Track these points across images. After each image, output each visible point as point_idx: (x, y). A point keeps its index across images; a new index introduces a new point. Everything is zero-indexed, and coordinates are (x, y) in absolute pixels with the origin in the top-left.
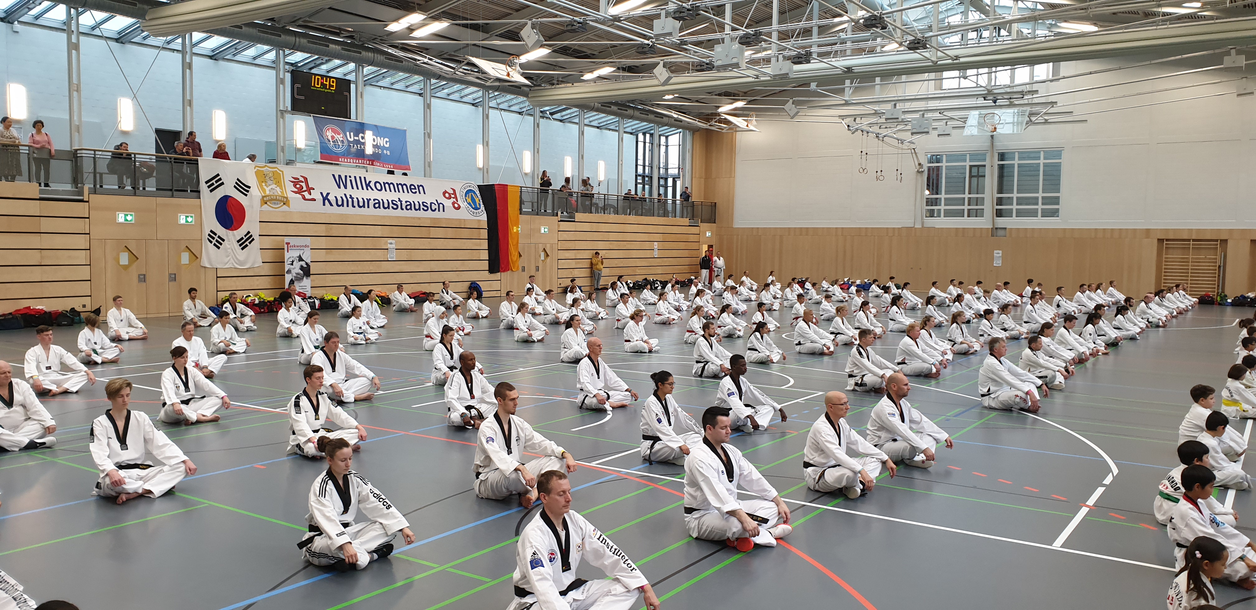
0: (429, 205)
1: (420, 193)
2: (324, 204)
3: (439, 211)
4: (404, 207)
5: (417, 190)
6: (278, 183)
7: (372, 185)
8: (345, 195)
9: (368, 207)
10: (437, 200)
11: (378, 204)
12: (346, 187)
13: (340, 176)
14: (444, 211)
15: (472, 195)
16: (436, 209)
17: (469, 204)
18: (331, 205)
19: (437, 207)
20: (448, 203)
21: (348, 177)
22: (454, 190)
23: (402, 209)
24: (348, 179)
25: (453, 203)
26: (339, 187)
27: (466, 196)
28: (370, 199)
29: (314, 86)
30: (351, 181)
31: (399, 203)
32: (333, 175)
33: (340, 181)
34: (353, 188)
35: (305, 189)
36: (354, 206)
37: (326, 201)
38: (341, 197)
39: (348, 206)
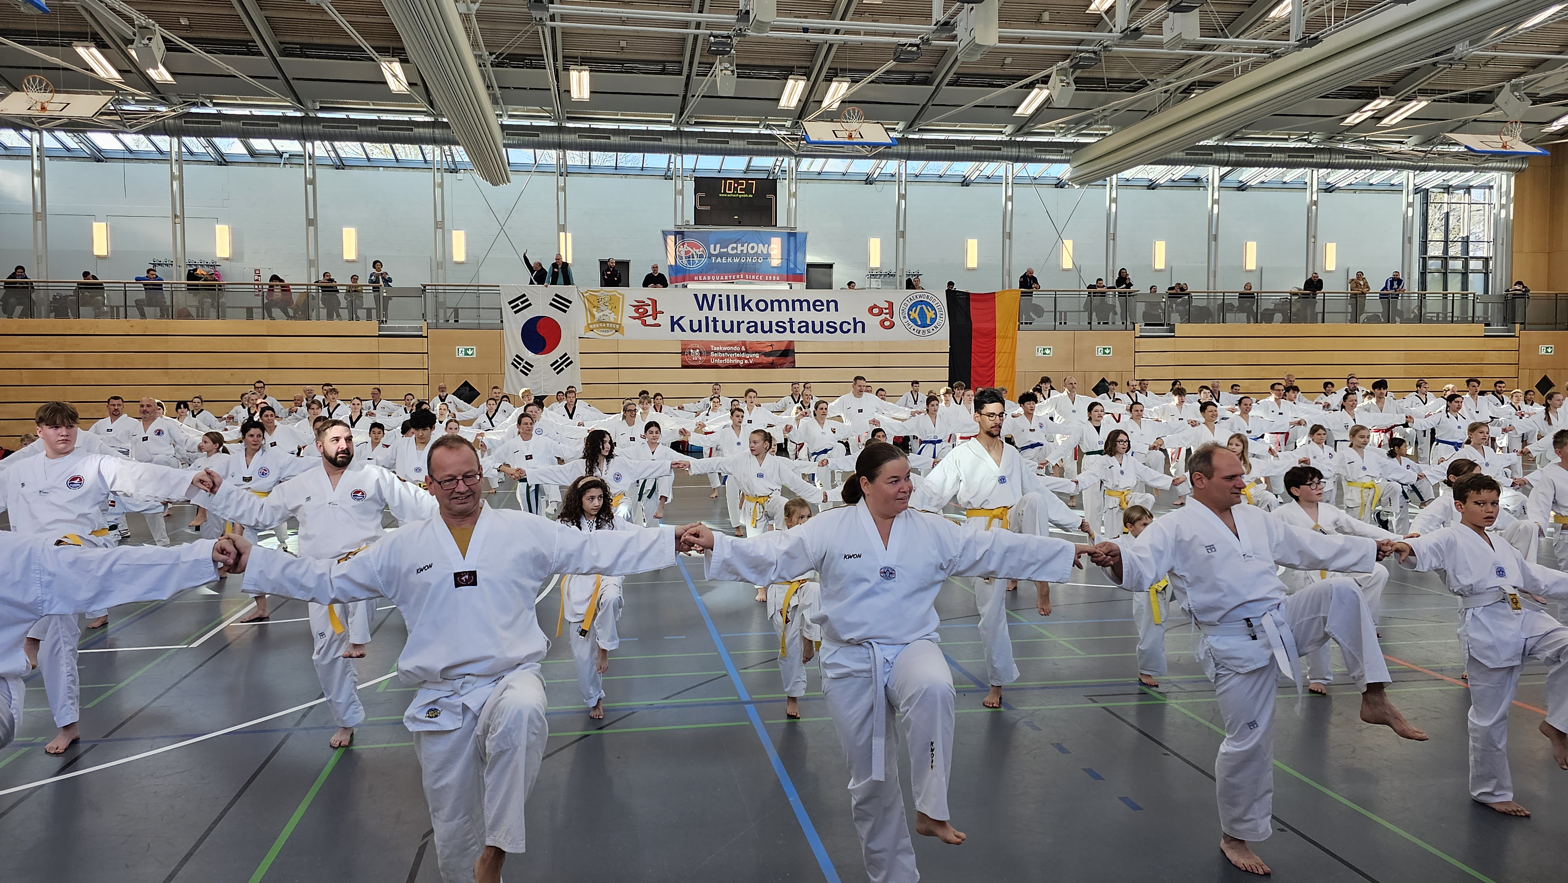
0: (838, 326)
1: (828, 310)
2: (673, 330)
3: (855, 331)
4: (795, 329)
5: (825, 307)
6: (614, 308)
7: (753, 305)
8: (707, 318)
9: (739, 331)
10: (854, 319)
11: (753, 327)
12: (710, 308)
13: (705, 296)
14: (863, 331)
15: (922, 308)
16: (849, 330)
17: (914, 321)
18: (683, 330)
19: (852, 327)
20: (873, 322)
21: (717, 297)
22: (891, 304)
23: (792, 331)
24: (717, 298)
25: (882, 323)
26: (701, 308)
27: (910, 309)
28: (743, 322)
29: (725, 193)
30: (720, 301)
31: (788, 326)
32: (696, 296)
33: (703, 301)
34: (721, 309)
35: (650, 312)
36: (716, 331)
37: (676, 326)
38: (700, 322)
39: (707, 330)
